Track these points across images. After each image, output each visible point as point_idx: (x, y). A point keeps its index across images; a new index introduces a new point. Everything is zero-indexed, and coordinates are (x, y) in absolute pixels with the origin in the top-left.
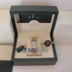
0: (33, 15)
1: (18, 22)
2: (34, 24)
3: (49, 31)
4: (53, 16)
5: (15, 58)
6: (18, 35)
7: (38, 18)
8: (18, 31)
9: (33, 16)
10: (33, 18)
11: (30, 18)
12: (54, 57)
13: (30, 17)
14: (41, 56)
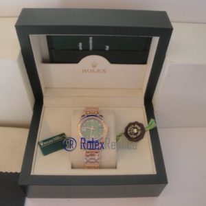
0: (91, 38)
1: (44, 61)
2: (94, 66)
3: (142, 89)
4: (156, 41)
5: (32, 174)
7: (107, 48)
8: (46, 88)
9: (91, 42)
10: (91, 48)
11: (81, 48)
12: (155, 173)
13: (80, 44)
14: (116, 168)
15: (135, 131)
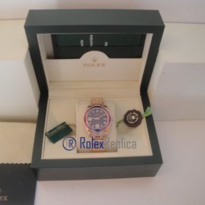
0: (91, 36)
1: (49, 57)
2: (95, 61)
3: (138, 81)
4: (149, 37)
5: (42, 158)
6: (50, 94)
7: (106, 44)
8: (50, 82)
9: (91, 39)
10: (91, 44)
11: (82, 45)
12: (151, 154)
13: (82, 41)
14: (116, 151)
15: (133, 117)
